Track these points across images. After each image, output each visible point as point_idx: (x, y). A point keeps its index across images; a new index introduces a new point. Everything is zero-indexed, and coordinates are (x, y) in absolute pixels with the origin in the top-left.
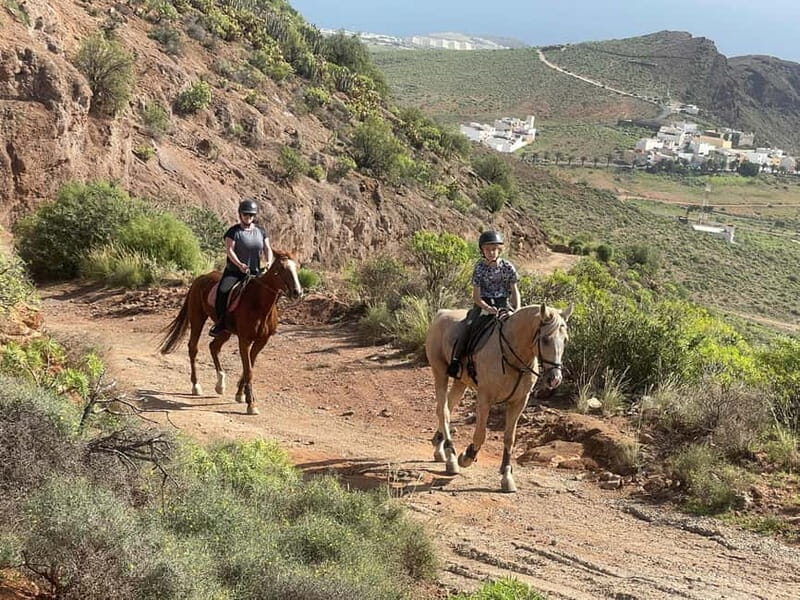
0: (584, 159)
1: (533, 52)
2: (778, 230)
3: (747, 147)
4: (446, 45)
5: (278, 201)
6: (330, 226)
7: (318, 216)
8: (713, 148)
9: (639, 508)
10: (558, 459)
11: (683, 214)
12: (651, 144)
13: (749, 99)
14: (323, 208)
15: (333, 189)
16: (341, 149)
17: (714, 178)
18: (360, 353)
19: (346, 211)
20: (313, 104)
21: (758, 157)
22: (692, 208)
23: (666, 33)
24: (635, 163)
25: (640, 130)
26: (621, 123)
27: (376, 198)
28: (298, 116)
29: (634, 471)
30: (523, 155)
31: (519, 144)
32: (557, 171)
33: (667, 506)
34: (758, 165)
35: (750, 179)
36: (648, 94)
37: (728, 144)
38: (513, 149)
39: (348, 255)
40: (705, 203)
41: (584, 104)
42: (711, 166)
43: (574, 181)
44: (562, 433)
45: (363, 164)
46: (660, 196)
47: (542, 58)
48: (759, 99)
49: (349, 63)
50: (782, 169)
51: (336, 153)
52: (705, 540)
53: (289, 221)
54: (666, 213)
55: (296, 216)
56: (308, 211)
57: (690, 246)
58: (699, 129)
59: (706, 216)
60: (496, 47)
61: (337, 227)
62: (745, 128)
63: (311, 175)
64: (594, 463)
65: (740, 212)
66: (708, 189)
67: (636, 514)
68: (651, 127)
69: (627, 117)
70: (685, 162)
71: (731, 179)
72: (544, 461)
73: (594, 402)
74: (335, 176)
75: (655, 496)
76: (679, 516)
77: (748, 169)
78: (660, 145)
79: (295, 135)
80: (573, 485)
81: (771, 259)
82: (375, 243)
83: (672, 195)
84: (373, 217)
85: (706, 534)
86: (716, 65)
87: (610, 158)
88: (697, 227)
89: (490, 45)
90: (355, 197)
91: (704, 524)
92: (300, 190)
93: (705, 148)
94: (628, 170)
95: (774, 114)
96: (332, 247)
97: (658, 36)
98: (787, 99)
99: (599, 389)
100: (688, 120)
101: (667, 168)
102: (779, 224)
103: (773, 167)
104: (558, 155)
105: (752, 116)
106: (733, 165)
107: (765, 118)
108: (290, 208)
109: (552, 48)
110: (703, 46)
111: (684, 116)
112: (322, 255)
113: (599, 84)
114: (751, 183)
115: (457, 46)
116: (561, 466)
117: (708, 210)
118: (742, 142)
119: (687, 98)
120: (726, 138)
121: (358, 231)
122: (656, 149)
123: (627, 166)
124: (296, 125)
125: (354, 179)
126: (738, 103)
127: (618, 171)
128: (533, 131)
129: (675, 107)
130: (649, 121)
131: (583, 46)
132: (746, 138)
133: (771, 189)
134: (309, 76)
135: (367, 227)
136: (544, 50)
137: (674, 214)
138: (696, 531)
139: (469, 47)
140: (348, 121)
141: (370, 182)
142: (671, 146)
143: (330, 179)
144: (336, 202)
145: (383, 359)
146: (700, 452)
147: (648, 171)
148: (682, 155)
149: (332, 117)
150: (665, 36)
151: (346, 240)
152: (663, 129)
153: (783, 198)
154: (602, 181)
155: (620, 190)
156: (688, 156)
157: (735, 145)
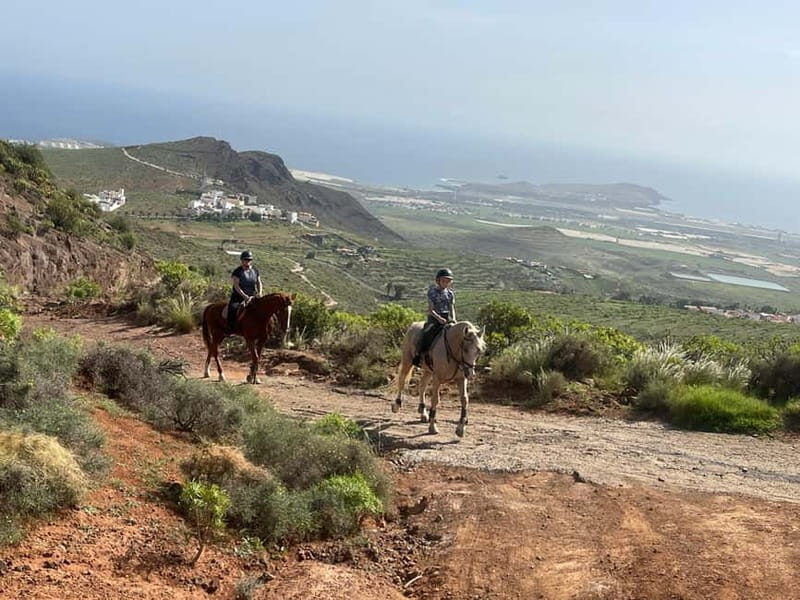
0: (157, 214)
1: (119, 149)
2: (274, 252)
3: (253, 204)
4: (62, 146)
5: (9, 250)
6: (42, 263)
7: (34, 257)
8: (234, 205)
9: (339, 389)
10: (288, 371)
11: (219, 245)
12: (197, 204)
13: (252, 176)
14: (37, 251)
15: (41, 240)
16: (42, 216)
17: (237, 223)
18: (141, 331)
19: (51, 253)
20: (20, 189)
21: (261, 210)
22: (224, 242)
23: (200, 137)
24: (189, 215)
25: (190, 195)
26: (178, 192)
27: (68, 245)
28: (12, 196)
29: (329, 373)
30: (119, 213)
31: (115, 206)
32: (141, 222)
33: (350, 386)
34: (260, 215)
35: (257, 223)
36: (193, 175)
37: (242, 203)
38: (112, 209)
39: (54, 280)
40: (232, 238)
41: (155, 181)
42: (234, 216)
43: (152, 227)
44: (282, 359)
45: (58, 223)
46: (205, 234)
47: (126, 153)
48: (258, 176)
49: (31, 163)
50: (274, 216)
51: (40, 219)
52: (377, 399)
53: (18, 261)
54: (210, 245)
55: (22, 258)
56: (28, 254)
57: (226, 264)
58: (224, 195)
59: (233, 246)
60: (95, 147)
61: (47, 263)
62: (251, 193)
63: (28, 232)
64: (307, 372)
65: (254, 243)
66: (233, 230)
67: (339, 392)
68: (197, 194)
69: (181, 188)
70: (218, 214)
71: (246, 223)
72: (282, 373)
73: (291, 344)
74: (41, 232)
75: (343, 383)
76: (359, 390)
77: (255, 217)
78: (203, 205)
79: (14, 208)
80: (302, 383)
81: (273, 269)
82: (69, 271)
83: (212, 234)
84: (67, 256)
85: (376, 396)
86: (231, 156)
87: (173, 214)
88: (229, 252)
89: (91, 146)
90: (55, 245)
91: (373, 392)
92: (21, 242)
93: (229, 206)
94: (184, 220)
95: (266, 183)
96: (44, 276)
97: (195, 140)
98: (272, 175)
99: (292, 337)
100: (217, 189)
101: (207, 218)
102: (275, 249)
103: (269, 216)
104: (141, 212)
105: (253, 185)
106: (246, 215)
107: (261, 187)
108: (18, 253)
109: (132, 147)
110: (223, 146)
111: (216, 187)
112: (39, 279)
113: (162, 169)
114: (257, 226)
115: (69, 147)
116: (290, 374)
117: (234, 242)
118: (250, 201)
119: (216, 177)
120: (241, 199)
121: (59, 264)
122: (200, 207)
123: (184, 217)
124: (12, 202)
125: (53, 234)
126: (246, 179)
127: (179, 220)
128: (124, 198)
129: (209, 182)
130: (194, 190)
131: (150, 146)
132: (252, 199)
133: (269, 229)
134: (12, 172)
135: (64, 262)
136: (126, 149)
137: (216, 245)
138: (370, 395)
139: (77, 147)
140: (40, 198)
141: (63, 235)
142: (209, 205)
143: (38, 234)
144: (44, 248)
145: (156, 332)
146: (361, 359)
147: (197, 220)
148: (216, 210)
149: (32, 197)
150: (200, 140)
151: (52, 271)
152: (204, 195)
153: (277, 233)
154: (169, 227)
155: (181, 232)
156: (220, 211)
157: (246, 204)
